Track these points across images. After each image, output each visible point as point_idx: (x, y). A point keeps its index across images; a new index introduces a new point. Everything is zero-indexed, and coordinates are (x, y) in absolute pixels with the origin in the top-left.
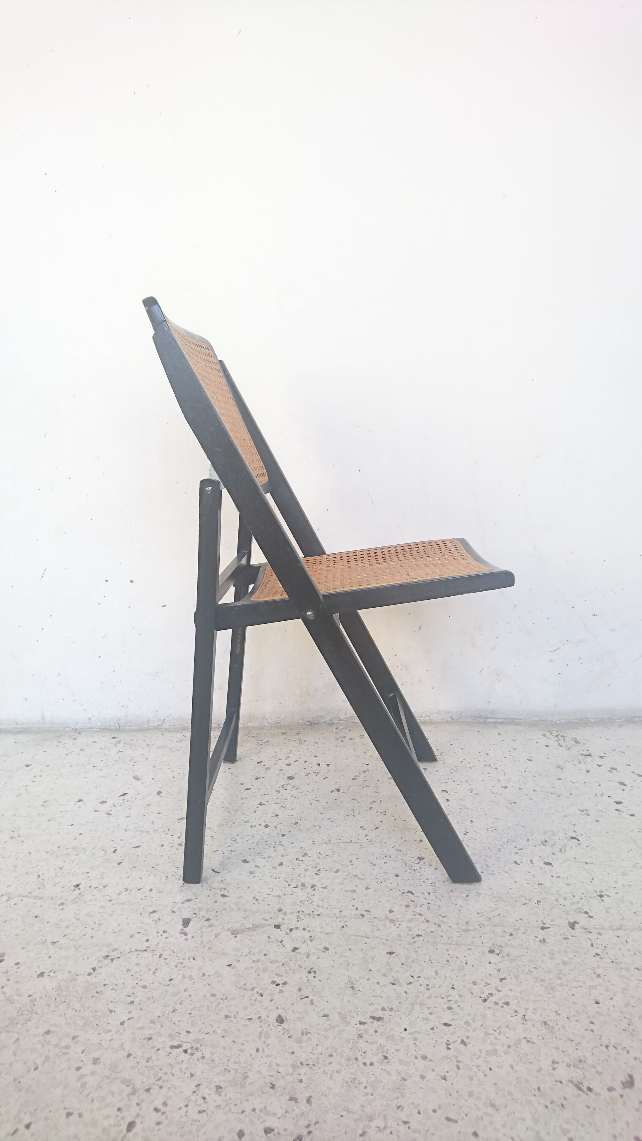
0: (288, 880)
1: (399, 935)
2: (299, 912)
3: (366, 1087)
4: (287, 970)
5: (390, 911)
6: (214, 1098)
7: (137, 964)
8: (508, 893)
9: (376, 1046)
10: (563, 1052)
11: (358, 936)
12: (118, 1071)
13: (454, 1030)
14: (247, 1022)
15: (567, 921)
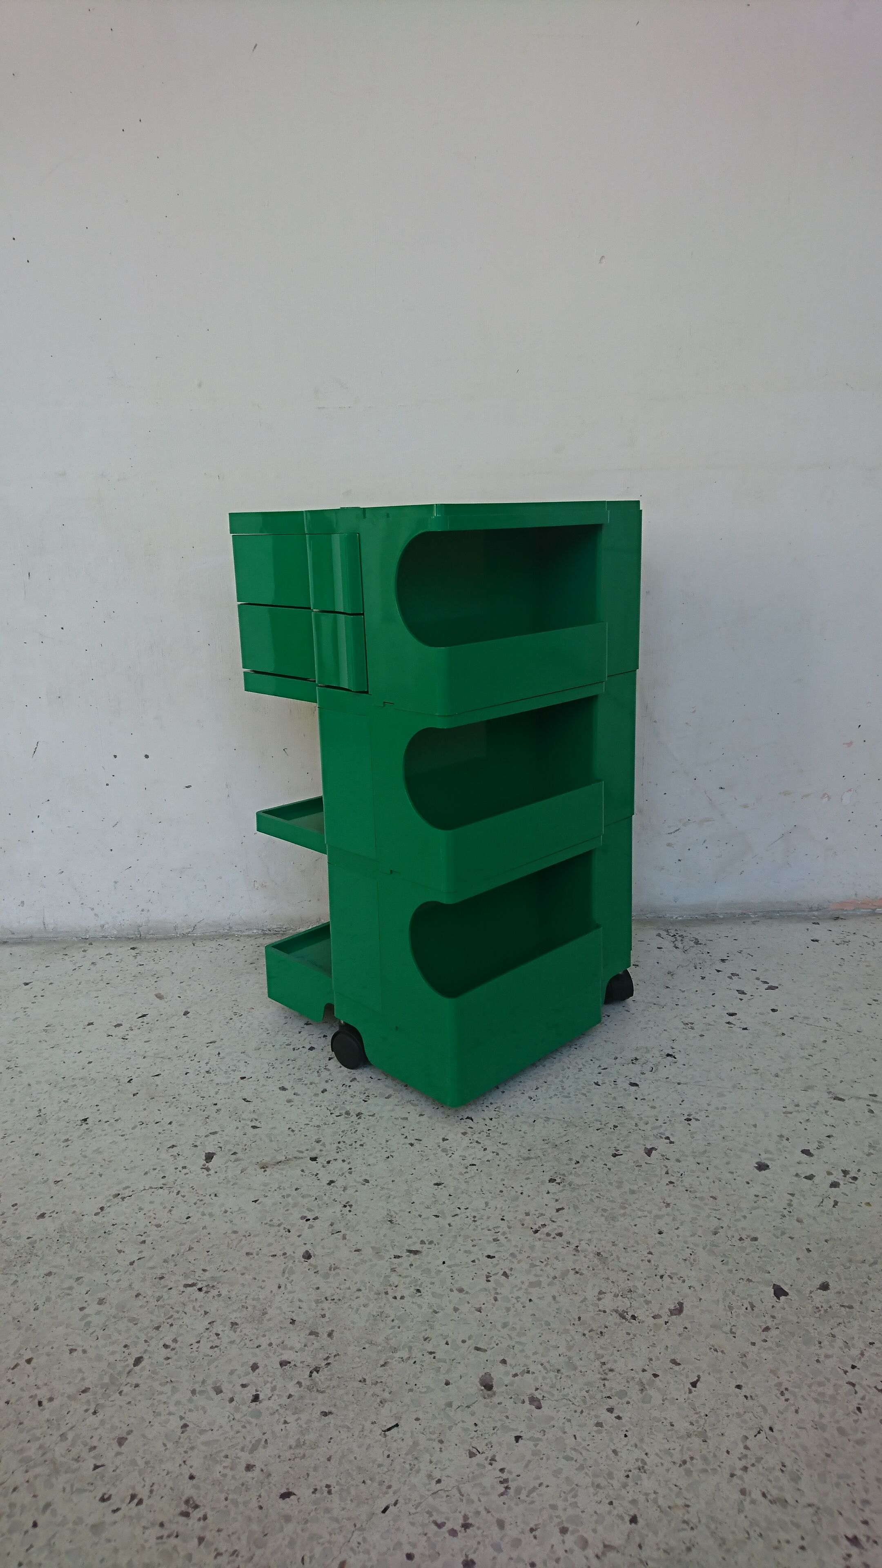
0: (331, 1108)
2: (339, 1143)
3: (393, 1320)
4: (320, 1204)
5: (444, 1140)
6: (227, 1334)
7: (151, 1202)
8: (582, 1118)
9: (408, 1280)
10: (613, 1282)
12: (125, 1310)
13: (497, 1262)
14: (271, 1259)
15: (644, 1147)
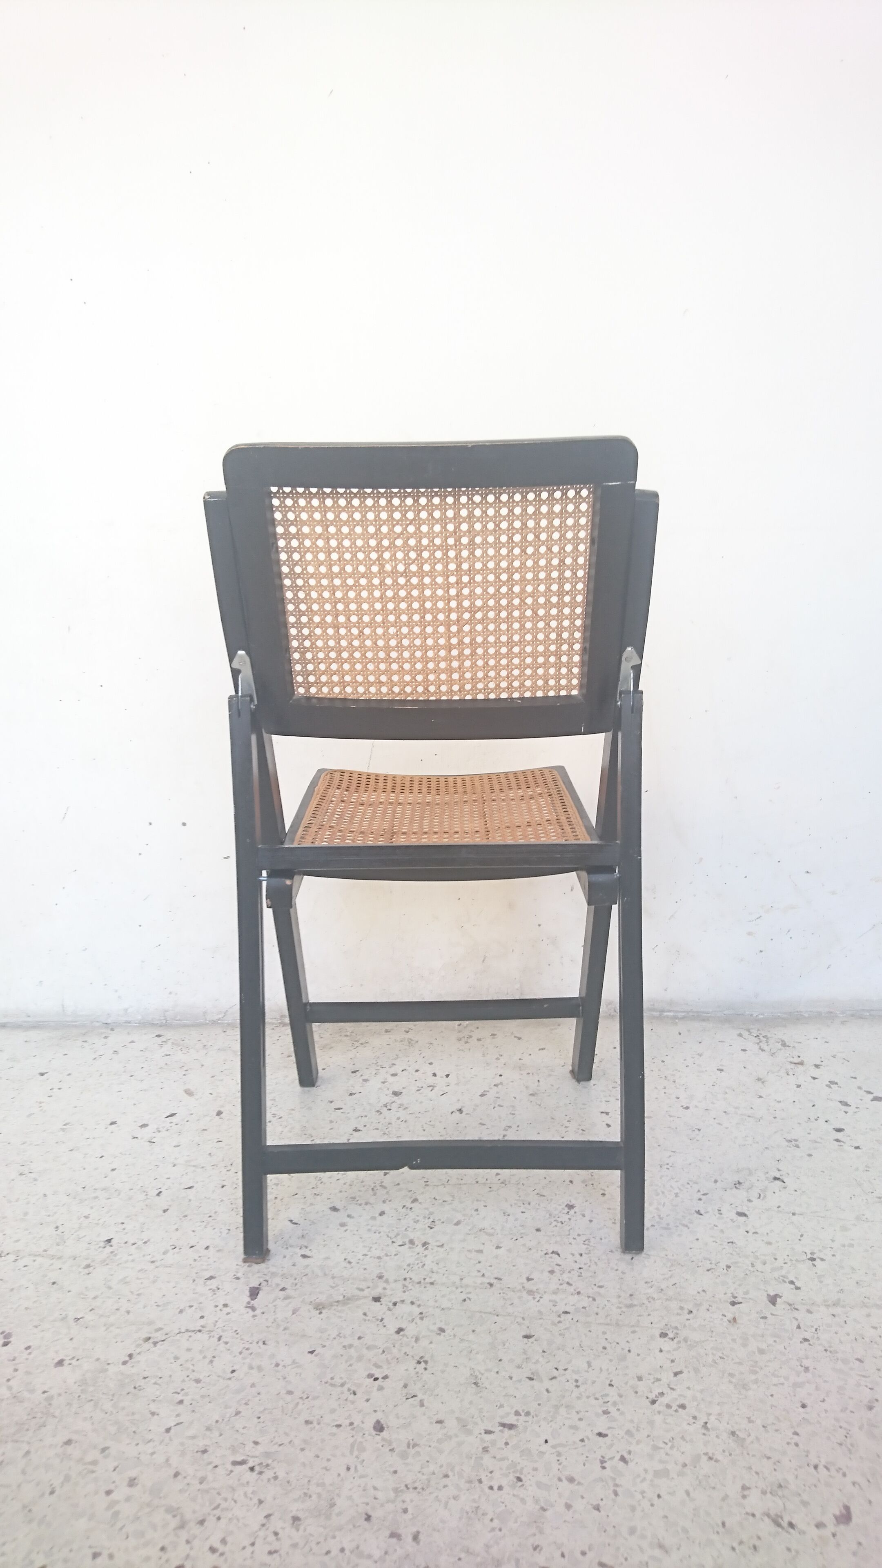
0: (391, 1235)
1: (540, 1312)
2: (405, 1279)
3: (492, 1520)
4: (389, 1359)
5: (529, 1279)
6: (288, 1534)
7: (189, 1350)
8: (687, 1255)
9: (505, 1464)
10: (757, 1473)
11: (485, 1313)
12: (162, 1495)
13: (611, 1442)
14: (335, 1430)
15: (765, 1294)
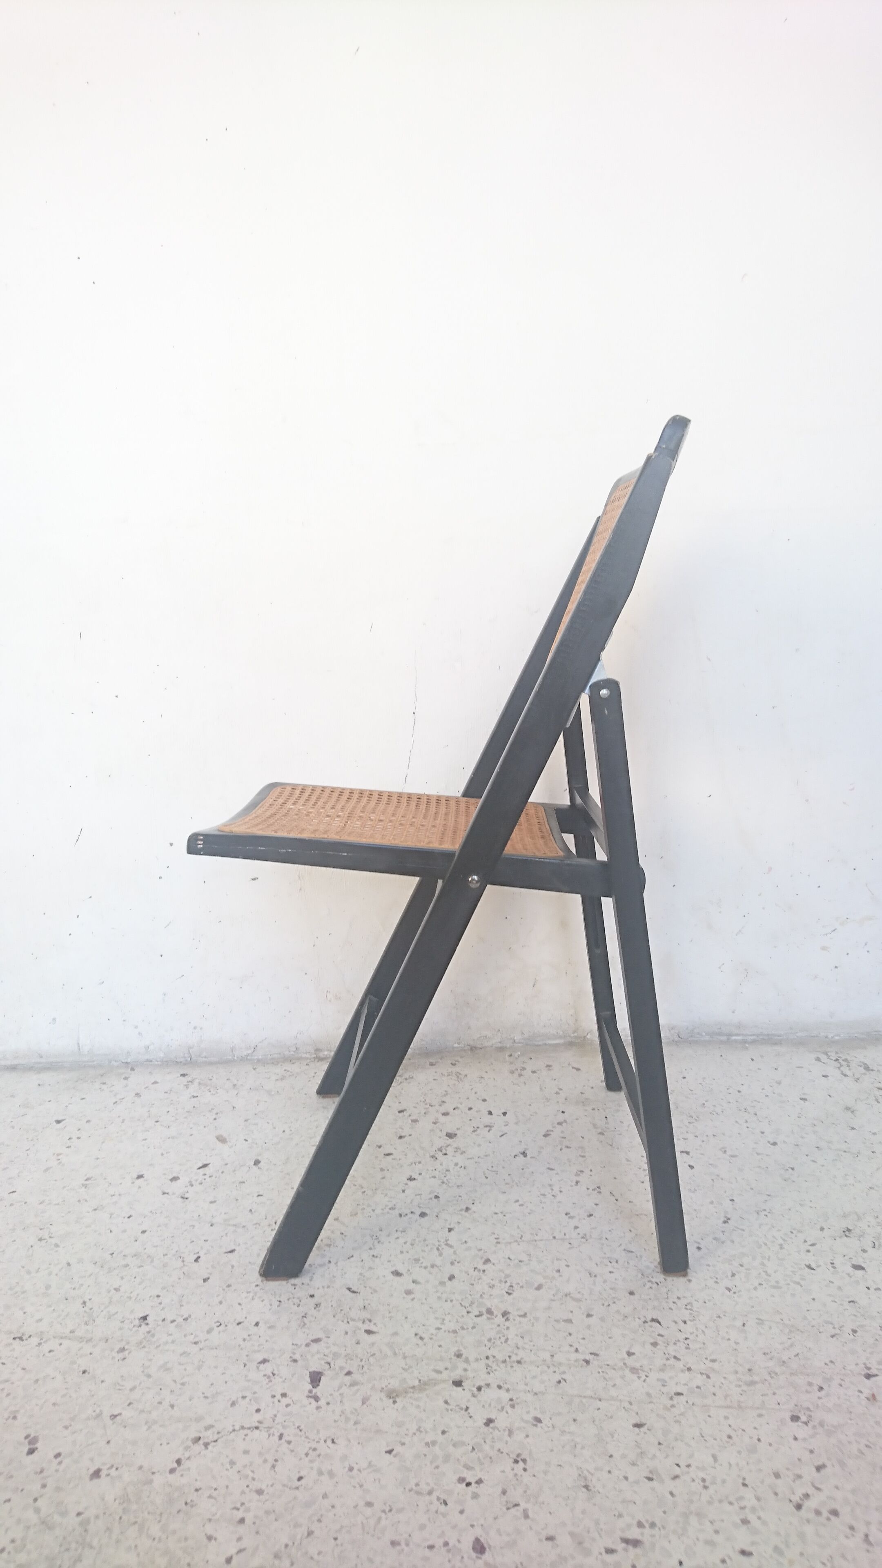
1: (649, 1395)
11: (585, 1397)
